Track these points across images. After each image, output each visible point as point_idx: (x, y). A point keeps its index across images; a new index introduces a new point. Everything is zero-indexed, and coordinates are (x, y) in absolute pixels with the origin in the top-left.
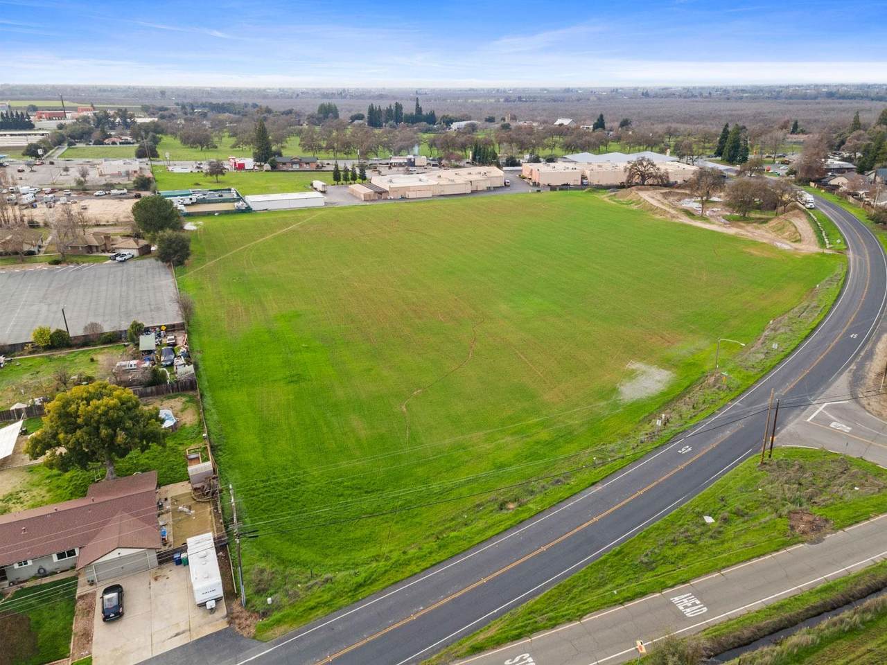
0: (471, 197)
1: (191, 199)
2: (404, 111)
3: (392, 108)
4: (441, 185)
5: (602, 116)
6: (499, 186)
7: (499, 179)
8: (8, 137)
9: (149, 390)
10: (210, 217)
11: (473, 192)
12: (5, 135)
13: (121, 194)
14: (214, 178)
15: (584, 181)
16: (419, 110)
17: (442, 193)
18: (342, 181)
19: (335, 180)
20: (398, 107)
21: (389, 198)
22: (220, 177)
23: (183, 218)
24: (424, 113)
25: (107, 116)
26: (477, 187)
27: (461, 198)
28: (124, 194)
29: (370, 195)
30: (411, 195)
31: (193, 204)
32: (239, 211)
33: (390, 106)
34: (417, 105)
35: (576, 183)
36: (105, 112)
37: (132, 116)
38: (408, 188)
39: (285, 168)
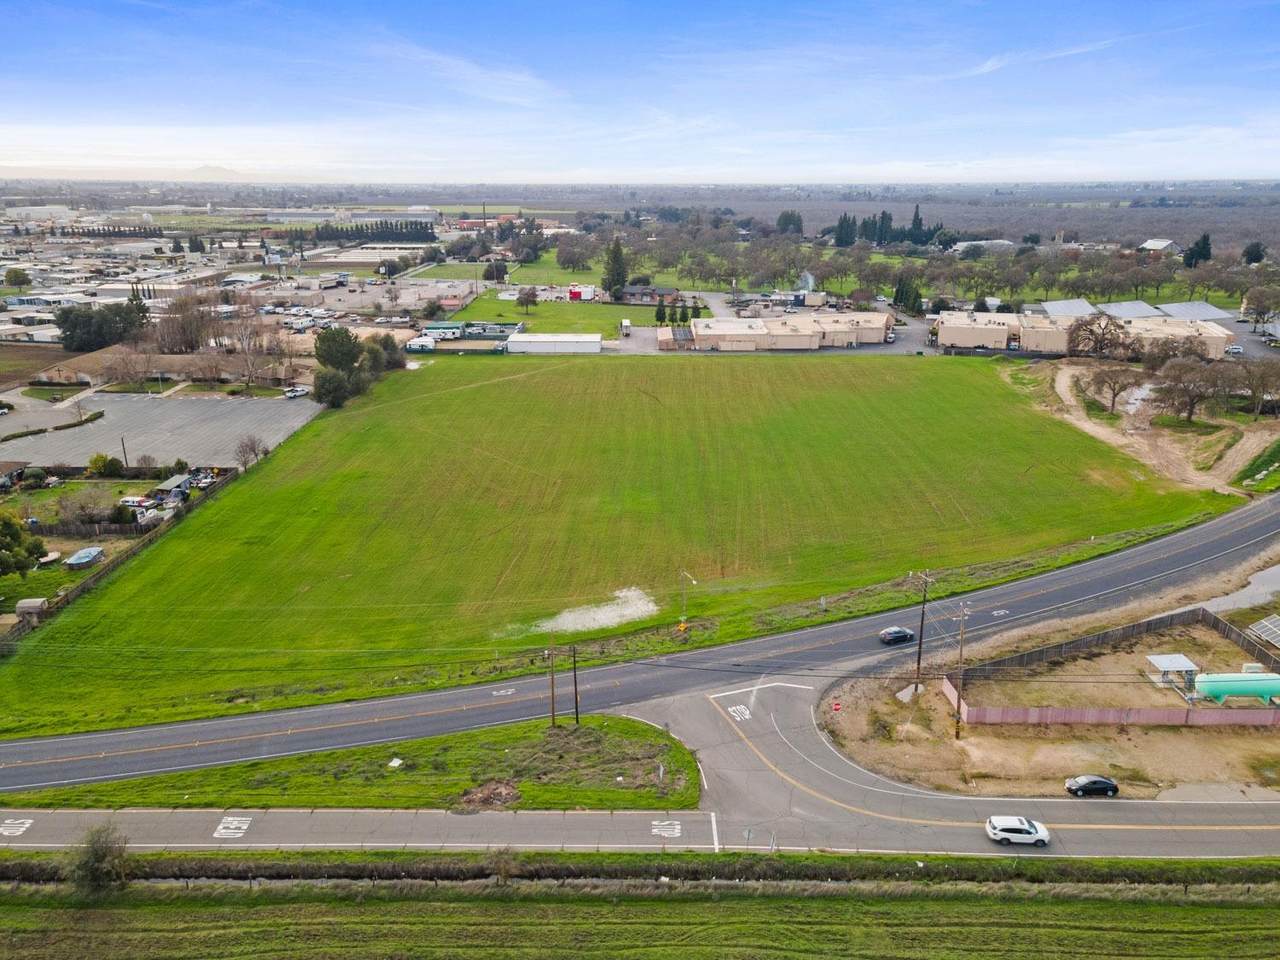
0: (818, 354)
1: (454, 333)
2: (895, 225)
3: (877, 218)
4: (773, 336)
5: (1206, 238)
6: (876, 341)
7: (875, 331)
8: (397, 250)
9: (113, 526)
10: (454, 356)
11: (822, 348)
12: (394, 248)
13: (403, 322)
14: (523, 309)
15: (1013, 344)
16: (917, 221)
17: (774, 347)
18: (667, 322)
19: (658, 320)
20: (886, 218)
21: (693, 348)
22: (531, 308)
23: (405, 355)
24: (925, 228)
25: (512, 226)
26: (833, 340)
27: (800, 354)
28: (406, 322)
29: (667, 343)
30: (724, 346)
31: (456, 339)
32: (494, 352)
33: (874, 217)
34: (917, 214)
35: (998, 346)
36: (511, 222)
37: (540, 227)
38: (722, 337)
39: (633, 302)
